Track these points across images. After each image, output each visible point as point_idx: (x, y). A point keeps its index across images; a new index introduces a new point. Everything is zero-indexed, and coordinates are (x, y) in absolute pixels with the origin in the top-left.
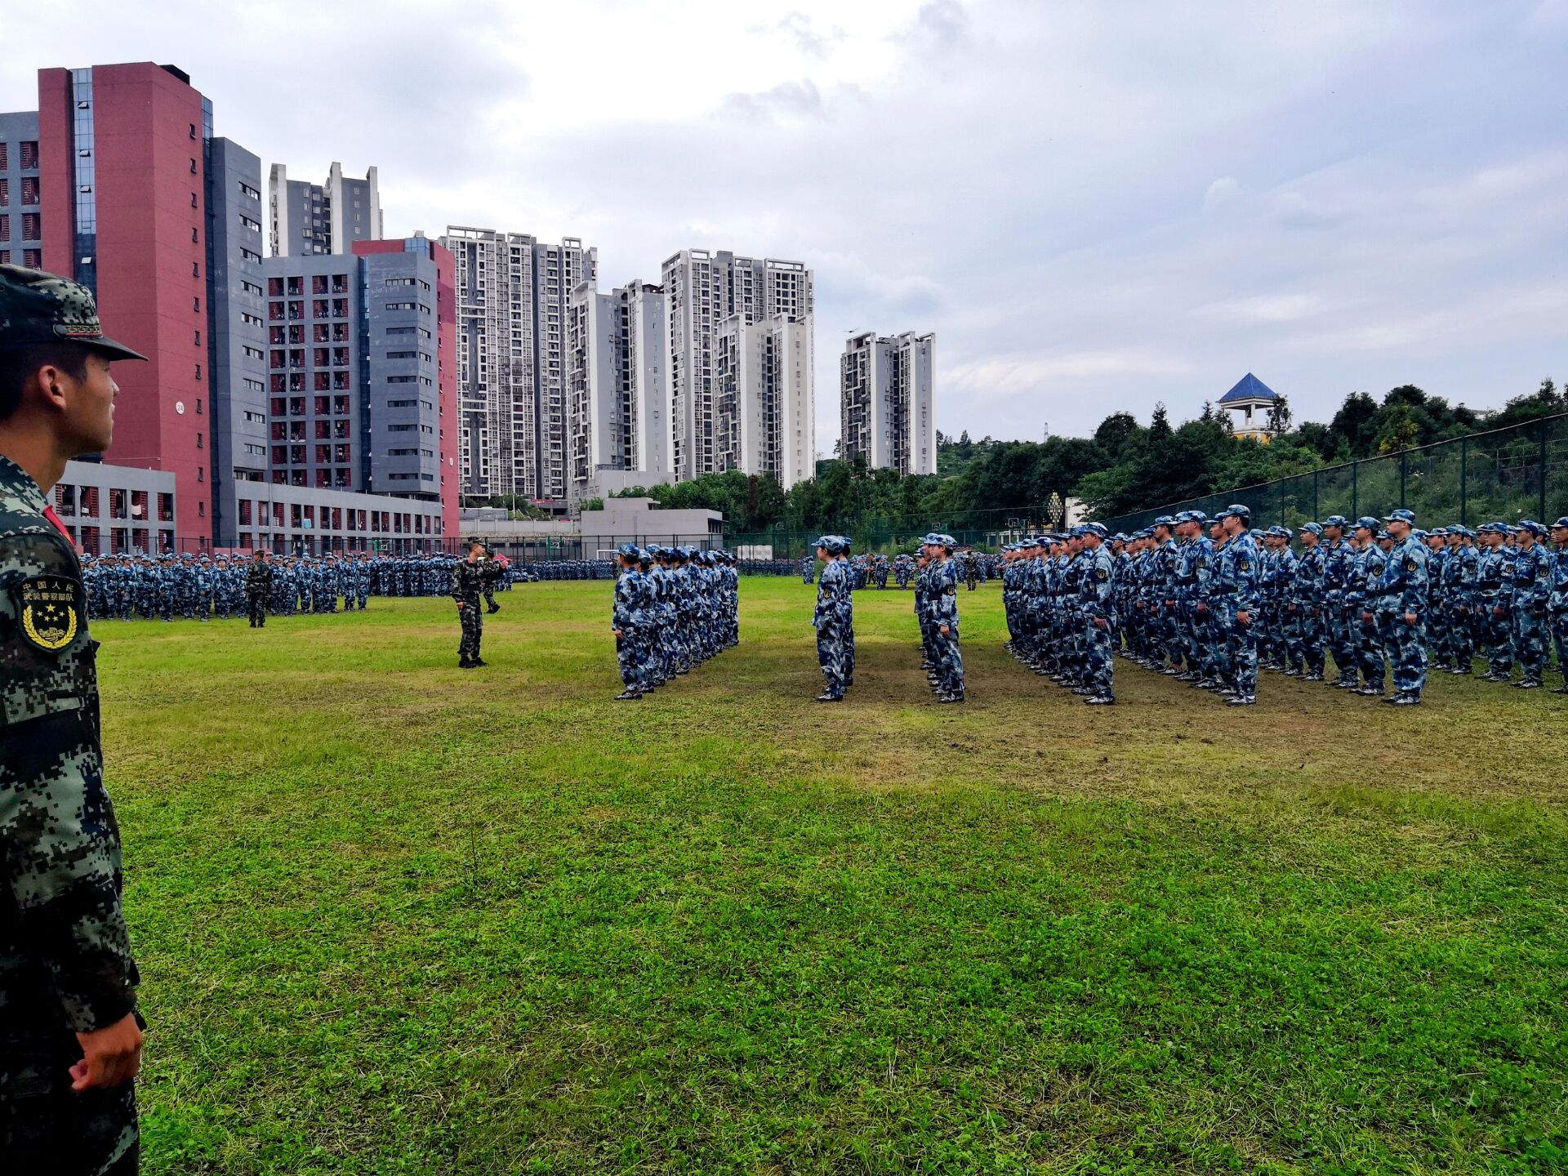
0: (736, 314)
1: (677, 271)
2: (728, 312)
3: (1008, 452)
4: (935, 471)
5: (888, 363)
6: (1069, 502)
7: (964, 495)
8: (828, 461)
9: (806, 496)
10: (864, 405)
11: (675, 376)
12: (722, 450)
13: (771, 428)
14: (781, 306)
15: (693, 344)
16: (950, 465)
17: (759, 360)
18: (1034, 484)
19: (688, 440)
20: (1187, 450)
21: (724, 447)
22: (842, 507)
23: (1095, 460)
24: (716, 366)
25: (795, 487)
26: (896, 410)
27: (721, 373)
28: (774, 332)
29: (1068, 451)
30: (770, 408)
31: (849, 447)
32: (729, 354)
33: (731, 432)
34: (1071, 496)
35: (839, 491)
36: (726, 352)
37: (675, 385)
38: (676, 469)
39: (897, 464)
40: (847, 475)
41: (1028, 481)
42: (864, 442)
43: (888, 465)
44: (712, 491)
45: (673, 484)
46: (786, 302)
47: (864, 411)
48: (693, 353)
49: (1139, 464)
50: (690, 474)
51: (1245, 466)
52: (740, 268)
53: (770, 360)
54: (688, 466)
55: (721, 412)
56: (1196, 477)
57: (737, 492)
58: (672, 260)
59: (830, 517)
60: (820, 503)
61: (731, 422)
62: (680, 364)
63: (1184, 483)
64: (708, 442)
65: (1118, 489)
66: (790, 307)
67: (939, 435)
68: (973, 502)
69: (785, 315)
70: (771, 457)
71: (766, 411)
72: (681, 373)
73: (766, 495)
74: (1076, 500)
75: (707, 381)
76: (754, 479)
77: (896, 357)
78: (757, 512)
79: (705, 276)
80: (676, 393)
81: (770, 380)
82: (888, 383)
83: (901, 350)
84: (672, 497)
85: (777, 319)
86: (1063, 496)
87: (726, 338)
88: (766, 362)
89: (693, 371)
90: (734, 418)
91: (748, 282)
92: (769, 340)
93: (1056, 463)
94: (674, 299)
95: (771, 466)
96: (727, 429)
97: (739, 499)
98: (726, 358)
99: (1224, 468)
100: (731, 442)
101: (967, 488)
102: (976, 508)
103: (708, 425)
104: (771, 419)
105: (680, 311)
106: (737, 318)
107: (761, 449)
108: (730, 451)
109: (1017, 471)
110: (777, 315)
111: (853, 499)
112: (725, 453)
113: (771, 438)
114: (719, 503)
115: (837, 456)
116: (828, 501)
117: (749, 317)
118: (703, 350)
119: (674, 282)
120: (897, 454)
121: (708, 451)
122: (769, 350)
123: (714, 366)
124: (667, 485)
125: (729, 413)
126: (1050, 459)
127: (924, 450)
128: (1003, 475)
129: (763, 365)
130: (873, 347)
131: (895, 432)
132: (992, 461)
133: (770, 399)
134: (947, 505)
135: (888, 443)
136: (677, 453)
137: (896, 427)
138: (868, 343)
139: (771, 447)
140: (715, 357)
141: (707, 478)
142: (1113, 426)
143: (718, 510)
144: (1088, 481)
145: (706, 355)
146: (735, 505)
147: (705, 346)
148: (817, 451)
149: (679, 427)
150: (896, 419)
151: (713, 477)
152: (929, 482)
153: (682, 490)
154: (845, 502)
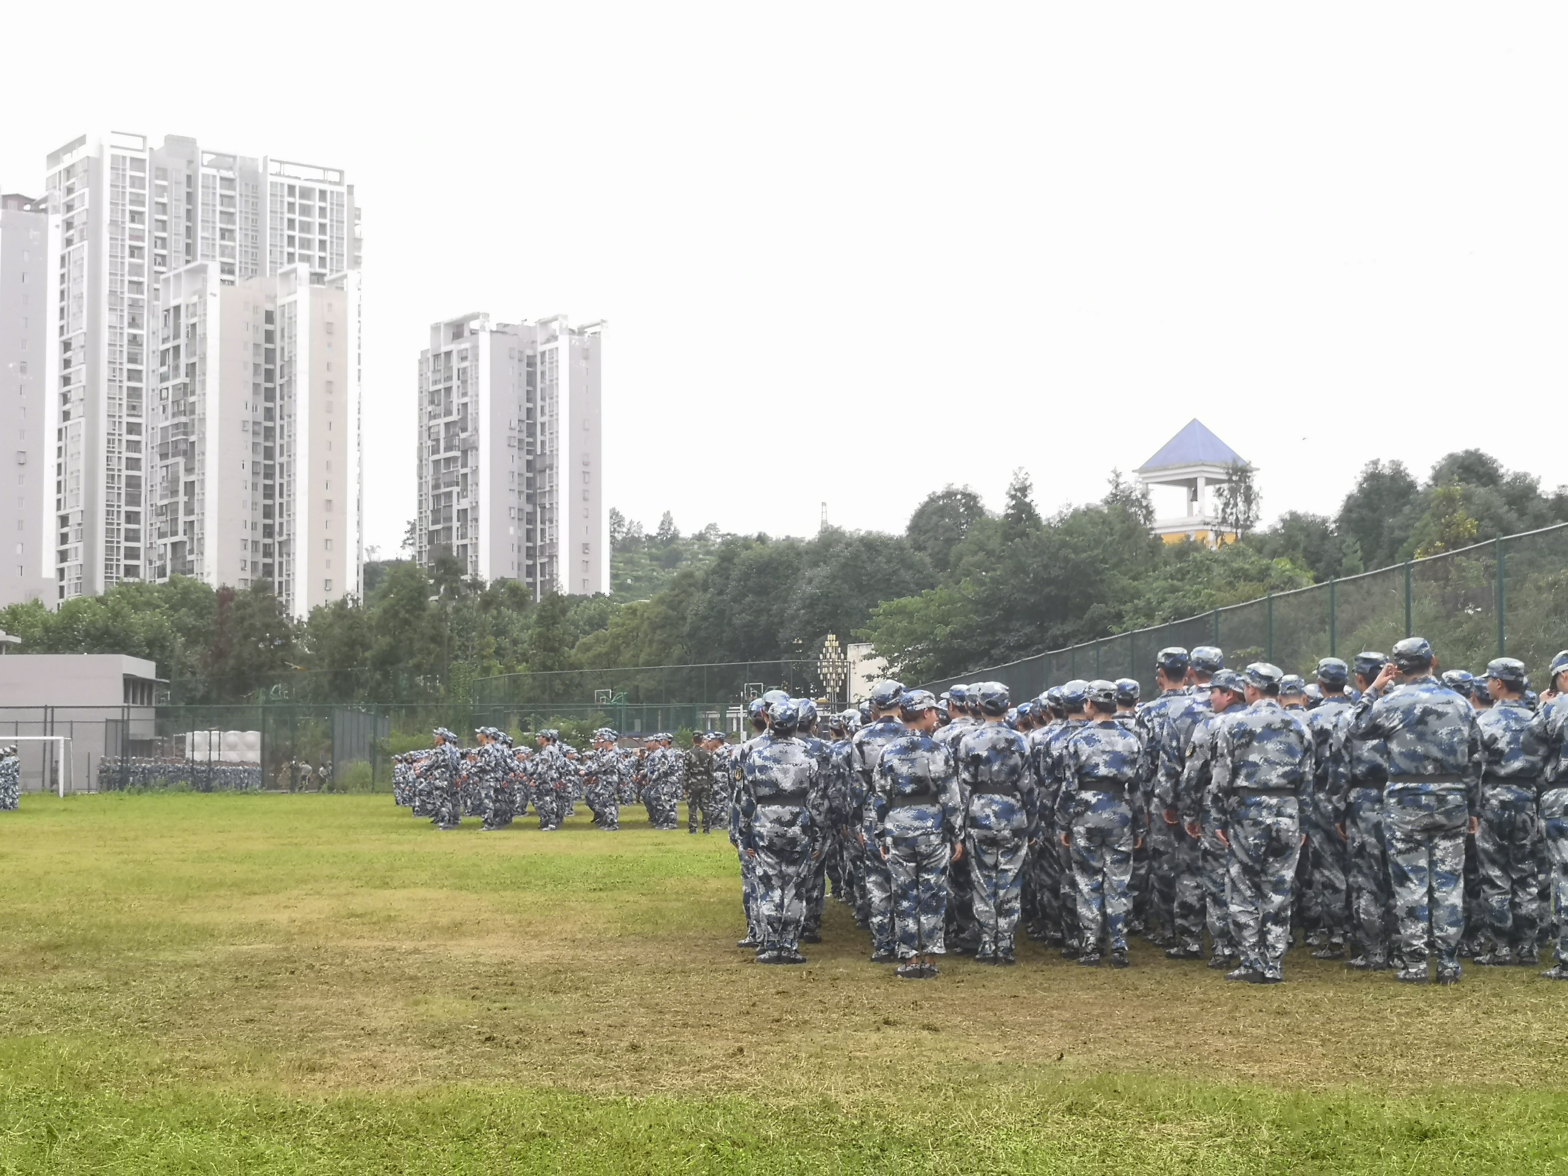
0: (199, 261)
1: (79, 169)
2: (183, 257)
3: (744, 554)
4: (606, 589)
5: (516, 373)
6: (854, 652)
7: (659, 635)
8: (388, 563)
9: (337, 631)
10: (465, 453)
11: (66, 380)
12: (161, 535)
13: (269, 492)
14: (297, 251)
15: (106, 318)
16: (637, 579)
17: (248, 356)
18: (793, 618)
19: (88, 513)
20: (1066, 560)
21: (166, 528)
22: (412, 655)
23: (906, 575)
24: (155, 363)
25: (316, 613)
26: (530, 465)
27: (164, 378)
28: (280, 302)
29: (855, 557)
30: (269, 453)
31: (432, 535)
32: (182, 341)
33: (182, 498)
34: (857, 640)
35: (406, 622)
36: (177, 336)
37: (65, 398)
38: (61, 572)
39: (530, 571)
40: (421, 592)
41: (783, 611)
42: (464, 526)
43: (511, 574)
44: (135, 618)
45: (52, 603)
46: (306, 244)
47: (464, 465)
48: (105, 336)
49: (982, 583)
50: (91, 581)
51: (1174, 590)
52: (212, 171)
53: (270, 356)
54: (87, 568)
55: (164, 456)
56: (1083, 609)
57: (191, 621)
58: (69, 148)
59: (386, 675)
60: (366, 647)
61: (183, 478)
62: (74, 355)
63: (1064, 620)
64: (132, 517)
65: (942, 631)
66: (316, 253)
67: (616, 518)
68: (677, 651)
69: (303, 269)
70: (268, 553)
71: (260, 458)
72: (80, 372)
73: (252, 626)
74: (866, 649)
75: (135, 393)
76: (226, 595)
77: (531, 363)
78: (231, 662)
79: (136, 182)
80: (66, 416)
81: (270, 395)
82: (514, 413)
83: (541, 348)
84: (47, 629)
85: (286, 275)
86: (845, 640)
87: (177, 308)
88: (261, 360)
89: (104, 372)
90: (189, 470)
91: (227, 200)
92: (269, 317)
93: (833, 578)
94: (69, 225)
95: (268, 570)
96: (175, 493)
97: (193, 636)
98: (177, 349)
99: (1138, 595)
100: (182, 518)
101: (663, 623)
102: (681, 660)
103: (133, 483)
104: (269, 474)
105: (82, 248)
106: (203, 269)
107: (248, 534)
108: (180, 537)
109: (762, 591)
110: (287, 267)
111: (433, 639)
112: (169, 540)
113: (268, 512)
114: (150, 643)
115: (406, 555)
116: (382, 642)
117: (227, 269)
118: (128, 331)
119: (70, 190)
120: (531, 553)
121: (133, 536)
122: (269, 336)
123: (149, 364)
124: (38, 605)
125: (181, 460)
126: (823, 571)
127: (586, 547)
128: (735, 600)
129: (256, 366)
130: (484, 340)
131: (529, 508)
132: (714, 572)
133: (269, 433)
134: (626, 655)
135: (514, 531)
136: (64, 538)
137: (530, 498)
138: (473, 333)
139: (268, 531)
140: (151, 347)
141: (124, 592)
142: (942, 512)
143: (148, 657)
144: (889, 614)
145: (134, 340)
146: (186, 646)
147: (133, 323)
148: (366, 544)
149: (71, 484)
150: (530, 483)
151: (140, 588)
152: (592, 610)
153: (71, 613)
154: (417, 645)
